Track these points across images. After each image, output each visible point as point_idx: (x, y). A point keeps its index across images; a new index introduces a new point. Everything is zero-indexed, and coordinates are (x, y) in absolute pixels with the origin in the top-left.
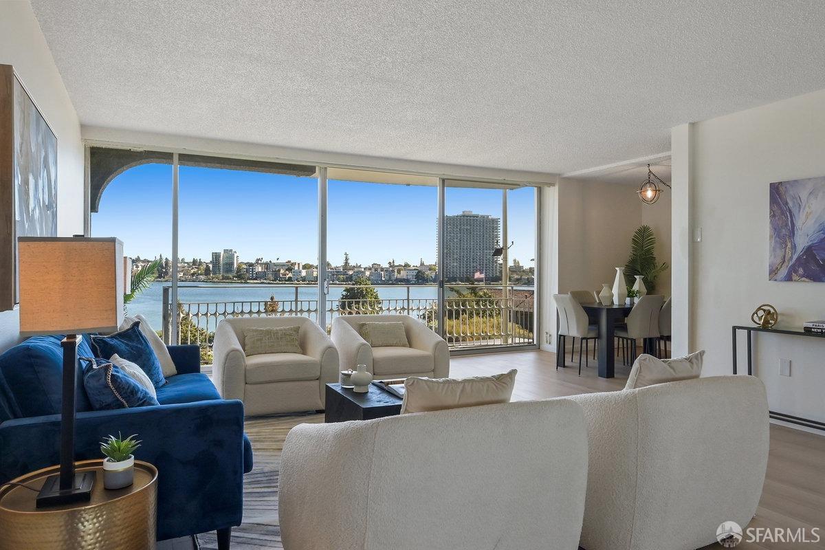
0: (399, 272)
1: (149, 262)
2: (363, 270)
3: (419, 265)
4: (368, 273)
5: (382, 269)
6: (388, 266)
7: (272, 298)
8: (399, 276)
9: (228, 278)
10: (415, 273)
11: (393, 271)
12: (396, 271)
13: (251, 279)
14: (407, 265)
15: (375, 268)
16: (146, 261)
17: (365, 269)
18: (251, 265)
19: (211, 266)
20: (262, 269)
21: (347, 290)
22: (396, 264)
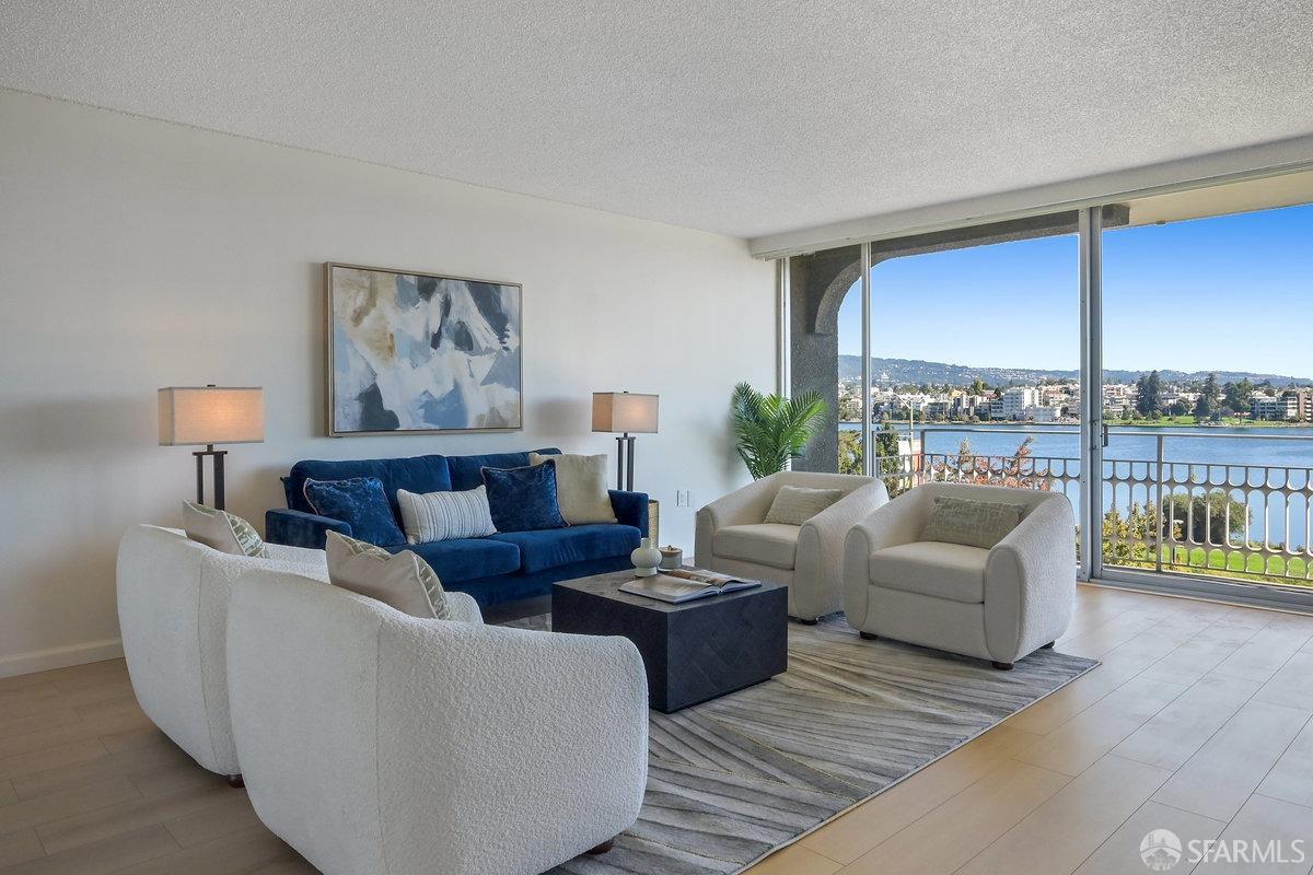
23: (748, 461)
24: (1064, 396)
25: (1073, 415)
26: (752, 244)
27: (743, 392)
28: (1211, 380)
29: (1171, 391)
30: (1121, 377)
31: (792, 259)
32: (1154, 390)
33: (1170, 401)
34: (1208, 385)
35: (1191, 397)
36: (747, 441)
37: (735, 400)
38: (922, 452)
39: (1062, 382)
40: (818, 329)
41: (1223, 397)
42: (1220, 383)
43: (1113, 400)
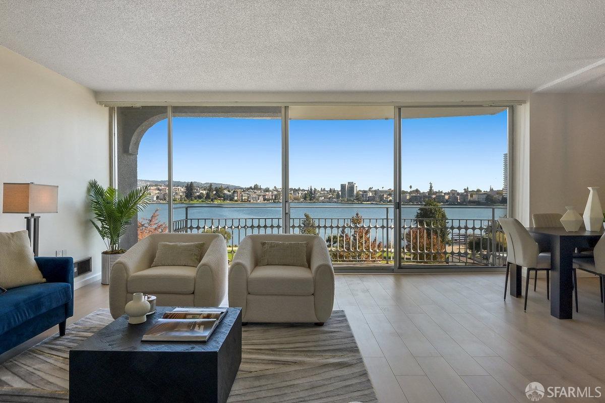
0: (471, 196)
1: (305, 190)
2: (443, 194)
3: (488, 190)
4: (447, 197)
5: (458, 194)
6: (463, 191)
7: (357, 215)
8: (471, 199)
9: (350, 200)
10: (485, 196)
11: (467, 195)
12: (469, 195)
13: (365, 201)
14: (479, 191)
15: (453, 193)
16: (303, 190)
17: (445, 194)
18: (365, 192)
19: (340, 193)
20: (372, 194)
21: (421, 209)
22: (470, 190)
23: (97, 228)
24: (157, 192)
25: (161, 199)
26: (98, 95)
27: (93, 186)
28: (211, 186)
29: (197, 190)
30: (178, 184)
31: (118, 108)
32: (192, 190)
33: (197, 194)
34: (210, 188)
35: (204, 192)
36: (100, 216)
37: (89, 190)
38: (187, 218)
39: (156, 185)
40: (130, 151)
41: (214, 192)
42: (213, 187)
43: (176, 193)
